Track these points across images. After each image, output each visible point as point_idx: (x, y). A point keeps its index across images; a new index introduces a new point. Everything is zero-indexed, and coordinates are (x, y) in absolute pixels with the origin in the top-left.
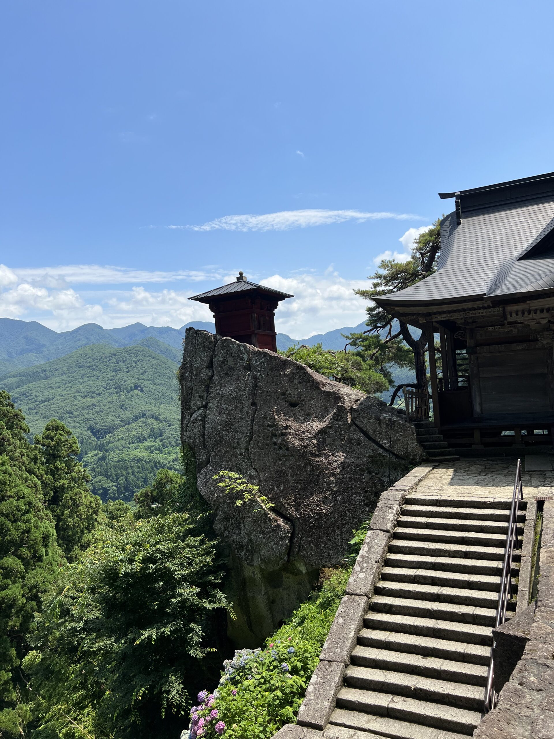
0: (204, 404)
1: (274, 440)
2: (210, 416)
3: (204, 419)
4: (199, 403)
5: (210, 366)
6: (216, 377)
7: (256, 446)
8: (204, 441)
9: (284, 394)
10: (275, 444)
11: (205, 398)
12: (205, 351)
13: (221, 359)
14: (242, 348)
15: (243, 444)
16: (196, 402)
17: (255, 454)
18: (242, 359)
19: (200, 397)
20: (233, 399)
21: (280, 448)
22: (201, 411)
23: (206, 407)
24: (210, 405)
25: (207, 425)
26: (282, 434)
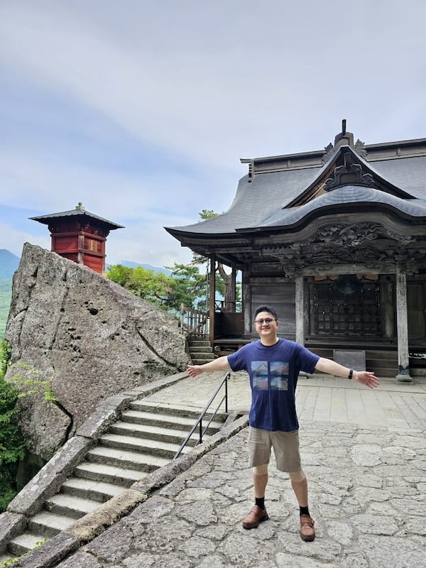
0: (26, 307)
1: (72, 343)
2: (28, 319)
3: (23, 321)
4: (22, 307)
5: (35, 275)
6: (37, 285)
7: (57, 347)
8: (19, 340)
9: (87, 303)
10: (72, 346)
11: (27, 302)
12: (33, 262)
13: (44, 270)
14: (62, 262)
15: (48, 345)
16: (21, 305)
17: (56, 353)
18: (61, 271)
19: (23, 301)
20: (48, 304)
21: (75, 350)
22: (22, 313)
23: (26, 309)
24: (29, 309)
25: (24, 326)
26: (79, 338)
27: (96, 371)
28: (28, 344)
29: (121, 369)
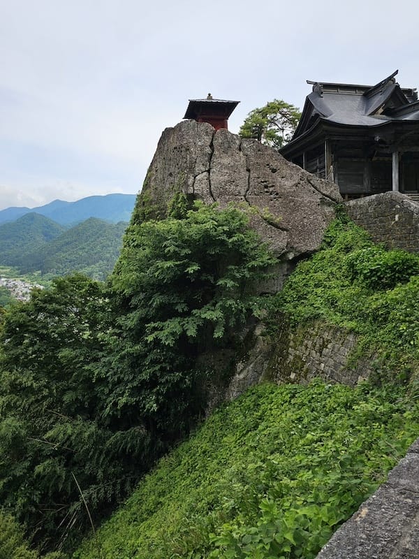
0: (207, 169)
1: (266, 190)
2: (215, 177)
3: (208, 179)
4: (203, 169)
5: (211, 146)
6: (216, 153)
8: (211, 192)
9: (268, 165)
10: (267, 192)
11: (208, 166)
12: (207, 135)
13: (220, 141)
15: (243, 193)
16: (199, 167)
17: (252, 198)
18: (235, 143)
19: (203, 165)
20: (232, 166)
21: (271, 194)
22: (205, 173)
23: (209, 171)
24: (212, 170)
25: (212, 182)
26: (273, 186)
27: (294, 205)
28: (221, 194)
29: (310, 202)
